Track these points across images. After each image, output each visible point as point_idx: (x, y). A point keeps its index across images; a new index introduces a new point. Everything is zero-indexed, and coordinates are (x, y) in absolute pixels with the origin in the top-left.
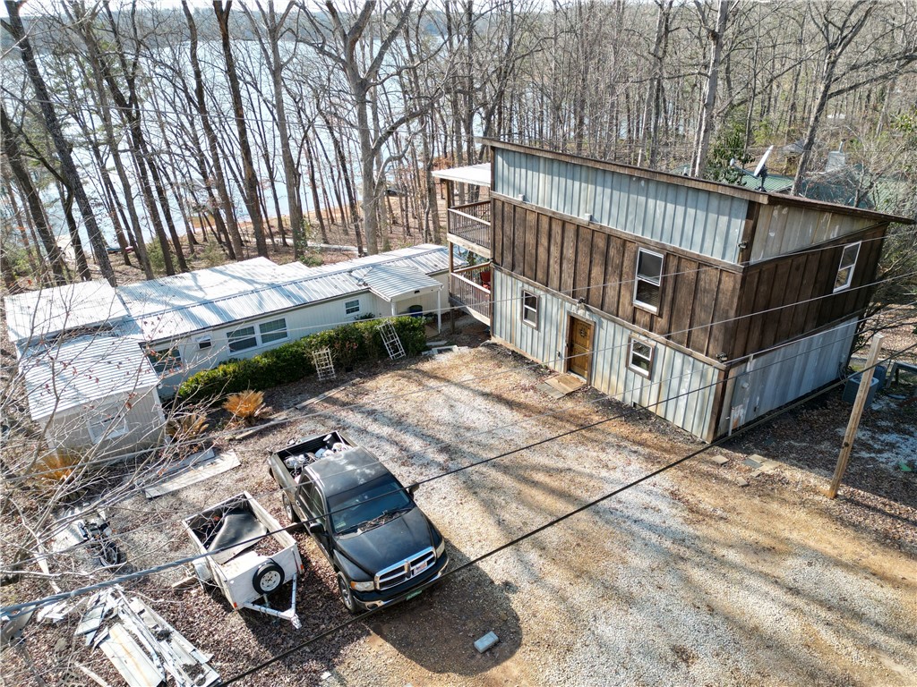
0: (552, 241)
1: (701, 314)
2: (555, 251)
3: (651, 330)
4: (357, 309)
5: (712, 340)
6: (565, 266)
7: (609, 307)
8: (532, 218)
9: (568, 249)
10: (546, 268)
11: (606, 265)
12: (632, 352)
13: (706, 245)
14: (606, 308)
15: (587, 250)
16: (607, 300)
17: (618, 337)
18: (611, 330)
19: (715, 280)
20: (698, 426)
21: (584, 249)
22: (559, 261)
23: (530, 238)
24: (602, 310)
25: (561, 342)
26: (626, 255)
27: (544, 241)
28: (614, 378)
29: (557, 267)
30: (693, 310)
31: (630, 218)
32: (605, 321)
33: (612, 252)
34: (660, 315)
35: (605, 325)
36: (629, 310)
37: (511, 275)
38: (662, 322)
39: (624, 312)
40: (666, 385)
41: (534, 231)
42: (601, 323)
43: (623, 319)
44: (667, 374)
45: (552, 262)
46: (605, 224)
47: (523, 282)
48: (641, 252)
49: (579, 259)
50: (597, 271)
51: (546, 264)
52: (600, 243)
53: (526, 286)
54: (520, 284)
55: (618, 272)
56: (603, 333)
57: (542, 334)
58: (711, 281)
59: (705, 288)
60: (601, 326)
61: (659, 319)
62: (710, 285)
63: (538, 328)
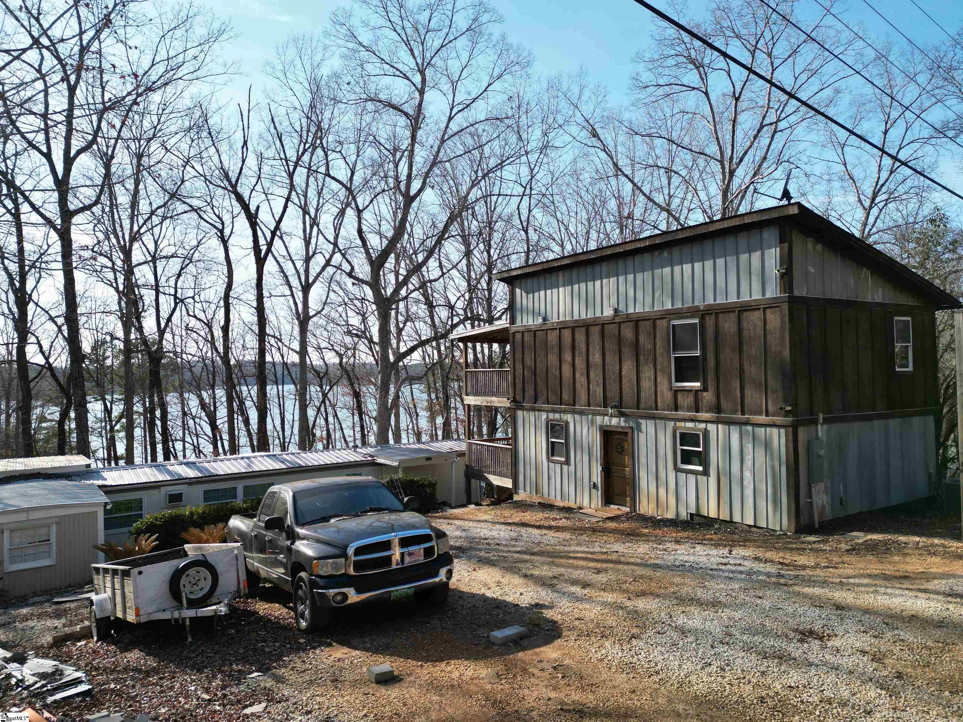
0: (577, 352)
1: (751, 370)
2: (580, 363)
3: (697, 411)
5: (769, 394)
6: (592, 374)
7: (646, 403)
8: (553, 337)
9: (594, 355)
10: (571, 387)
11: (637, 355)
12: (679, 447)
13: (742, 289)
14: (642, 405)
15: (615, 347)
16: (643, 395)
17: (661, 436)
18: (651, 431)
19: (760, 323)
20: (774, 515)
21: (610, 346)
22: (585, 372)
23: (553, 359)
24: (638, 408)
25: (595, 469)
26: (658, 336)
27: (568, 357)
28: (662, 491)
29: (584, 379)
30: (741, 366)
31: (657, 294)
32: (643, 421)
33: (642, 339)
34: (705, 389)
35: (643, 427)
36: (669, 395)
37: (534, 409)
38: (708, 397)
39: (663, 402)
40: (725, 475)
41: (556, 350)
42: (639, 425)
43: (664, 410)
44: (724, 460)
45: (577, 375)
46: (631, 310)
47: (548, 411)
48: (674, 326)
49: (608, 360)
50: (628, 367)
51: (572, 381)
52: (628, 333)
53: (551, 415)
54: (544, 416)
55: (651, 357)
56: (642, 437)
57: (572, 468)
58: (755, 325)
59: (750, 336)
60: (639, 430)
61: (705, 394)
62: (755, 330)
63: (567, 462)
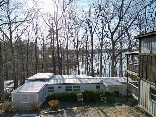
4: (99, 88)
37: (146, 82)
47: (151, 84)
53: (152, 86)
54: (149, 85)
